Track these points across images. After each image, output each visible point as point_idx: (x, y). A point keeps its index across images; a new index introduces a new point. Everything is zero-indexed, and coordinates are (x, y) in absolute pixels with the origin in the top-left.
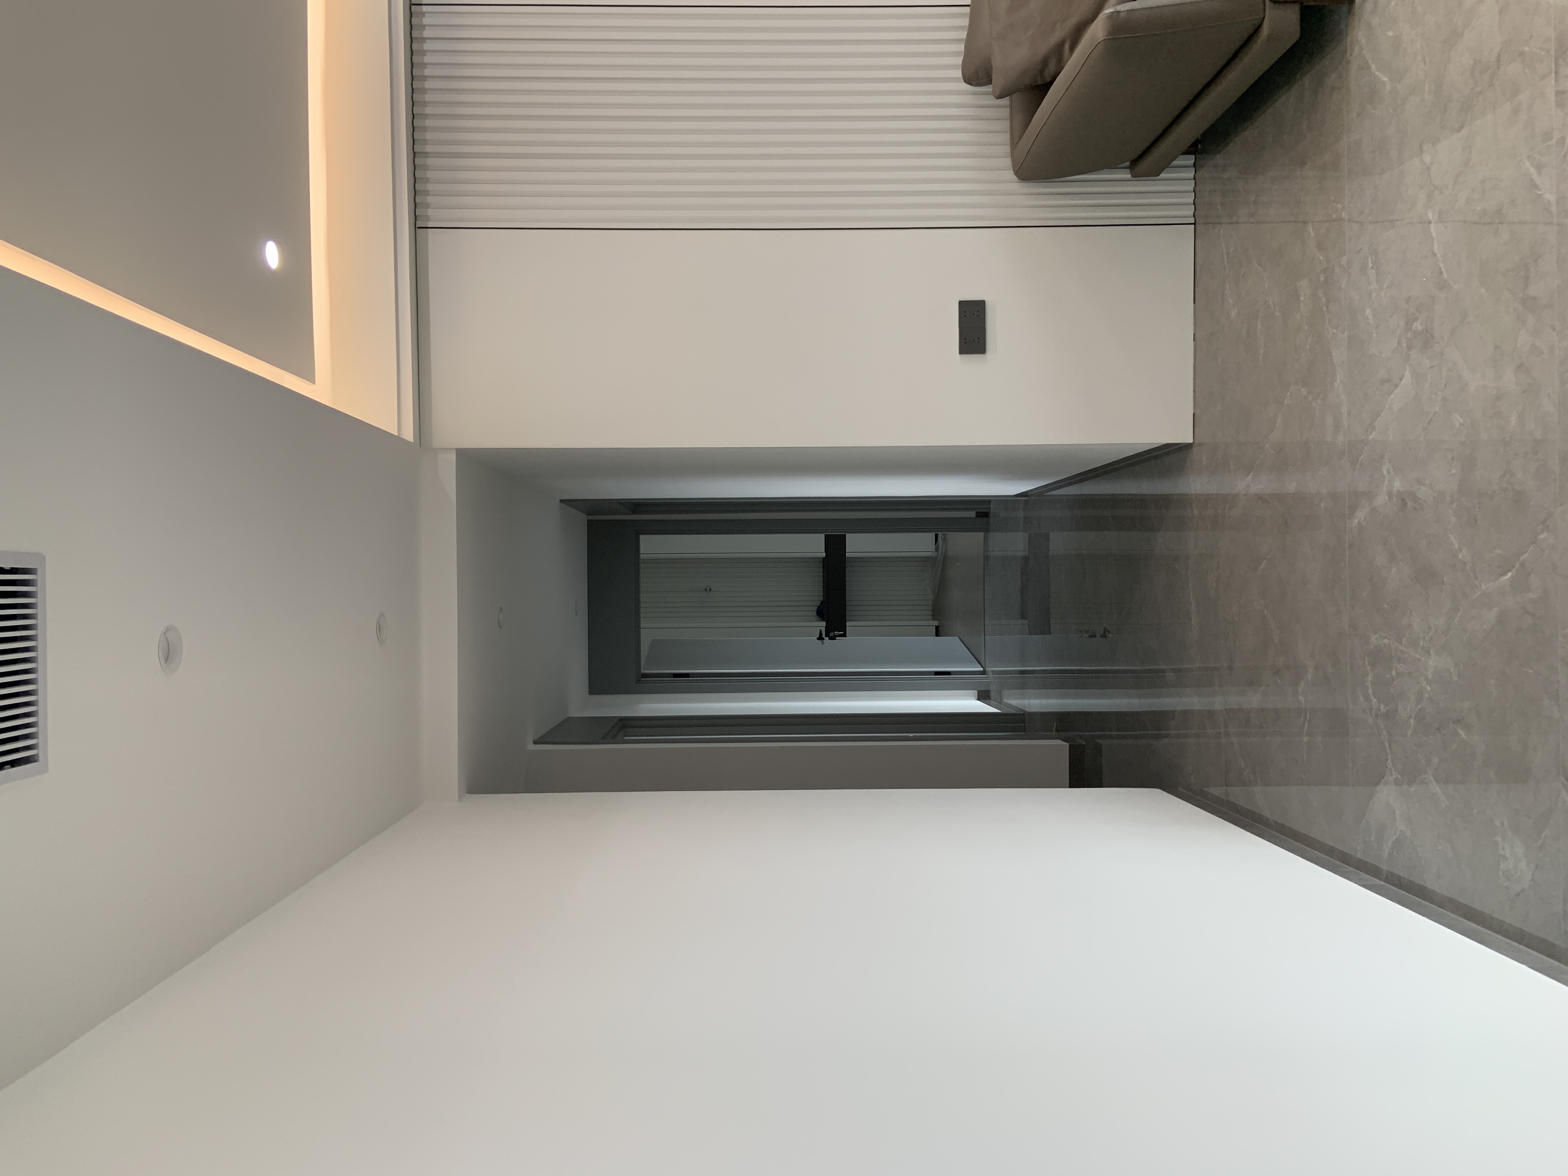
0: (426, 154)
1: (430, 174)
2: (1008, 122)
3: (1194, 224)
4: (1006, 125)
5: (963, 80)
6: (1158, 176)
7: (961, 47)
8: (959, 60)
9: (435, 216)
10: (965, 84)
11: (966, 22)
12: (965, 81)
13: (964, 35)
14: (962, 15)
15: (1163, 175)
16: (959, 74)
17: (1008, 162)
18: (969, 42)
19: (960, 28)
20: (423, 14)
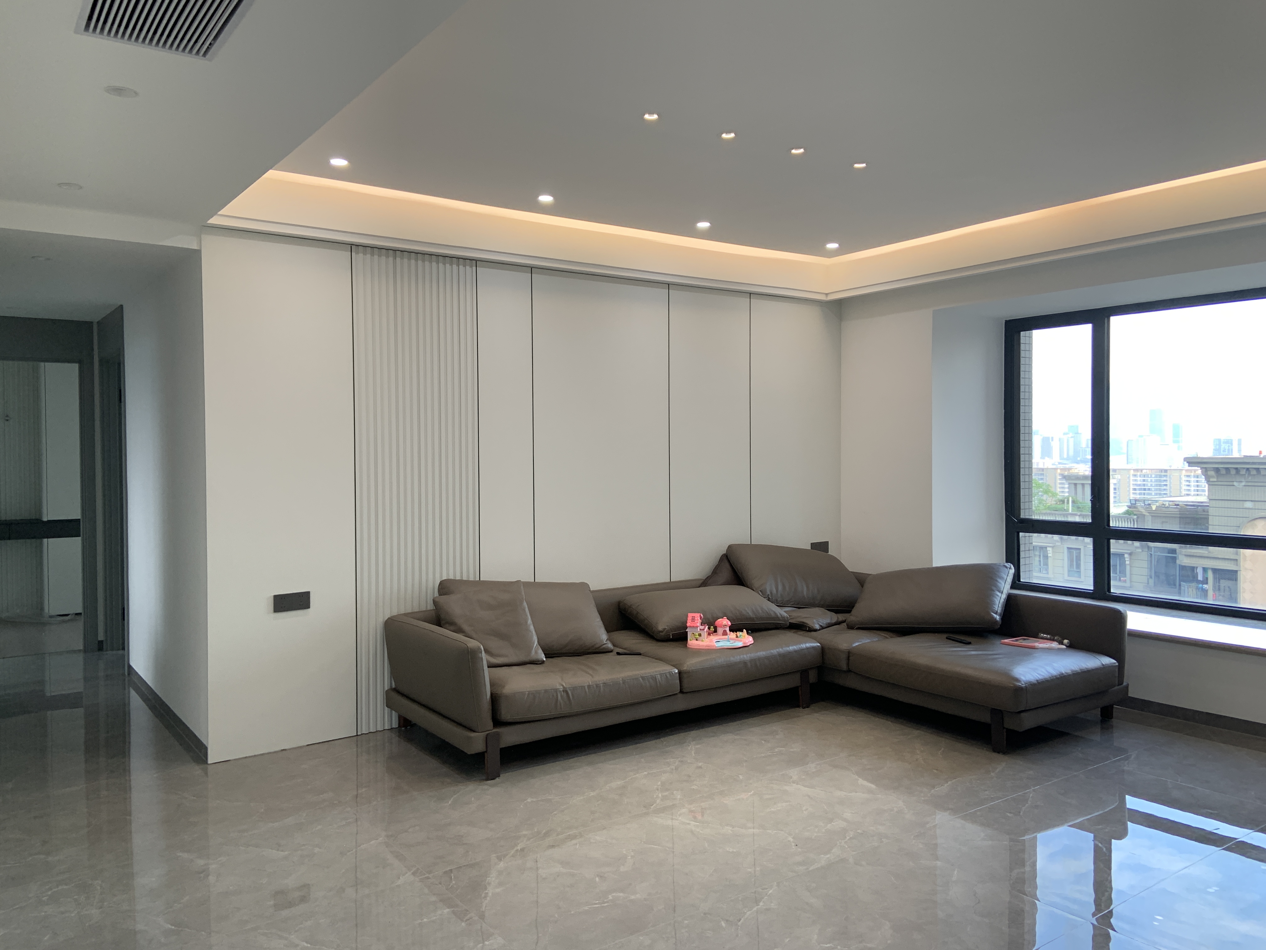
0: (395, 258)
1: (383, 258)
2: (417, 610)
3: (357, 735)
4: (416, 610)
5: (441, 580)
6: (386, 706)
7: (458, 578)
8: (451, 577)
9: (359, 257)
10: (439, 582)
11: (471, 579)
12: (441, 581)
13: (465, 578)
14: (475, 577)
15: (386, 708)
16: (444, 578)
17: (395, 613)
18: (461, 582)
19: (468, 576)
20: (471, 267)
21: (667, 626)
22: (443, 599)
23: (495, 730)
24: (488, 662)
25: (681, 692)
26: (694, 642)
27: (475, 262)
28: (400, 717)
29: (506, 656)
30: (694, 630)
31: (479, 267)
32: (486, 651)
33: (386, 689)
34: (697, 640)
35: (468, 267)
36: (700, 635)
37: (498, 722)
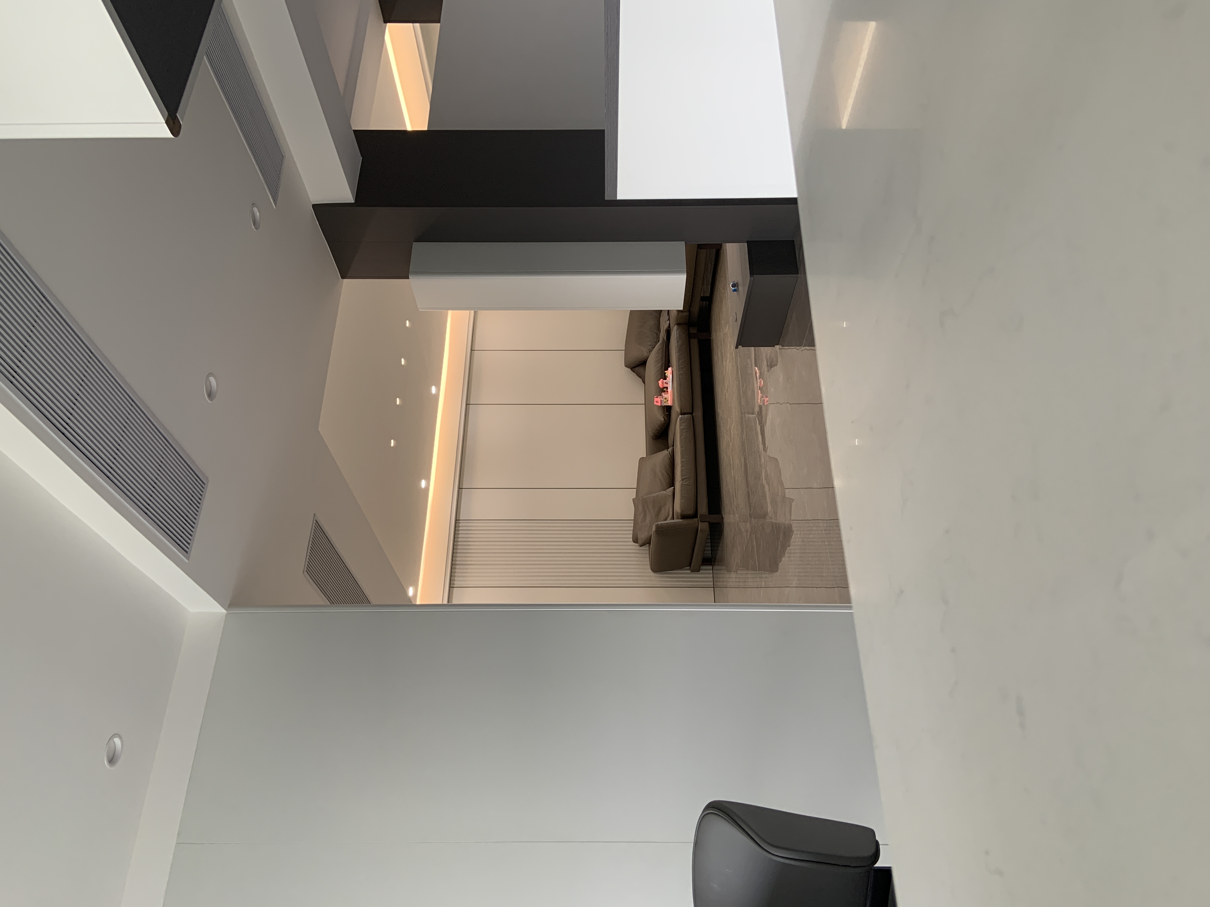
0: (456, 564)
1: (457, 570)
3: (714, 587)
7: (632, 532)
8: (631, 536)
9: (457, 583)
11: (632, 525)
12: (633, 542)
13: (632, 529)
14: (632, 523)
15: (700, 572)
16: (631, 540)
19: (631, 527)
20: (460, 523)
21: (662, 415)
22: (640, 542)
23: (699, 517)
24: (671, 519)
25: (692, 413)
26: (669, 402)
27: (457, 520)
28: (702, 565)
29: (669, 509)
30: (663, 402)
31: (460, 518)
32: (666, 520)
33: (690, 572)
34: (668, 401)
35: (460, 525)
36: (666, 399)
37: (695, 516)
